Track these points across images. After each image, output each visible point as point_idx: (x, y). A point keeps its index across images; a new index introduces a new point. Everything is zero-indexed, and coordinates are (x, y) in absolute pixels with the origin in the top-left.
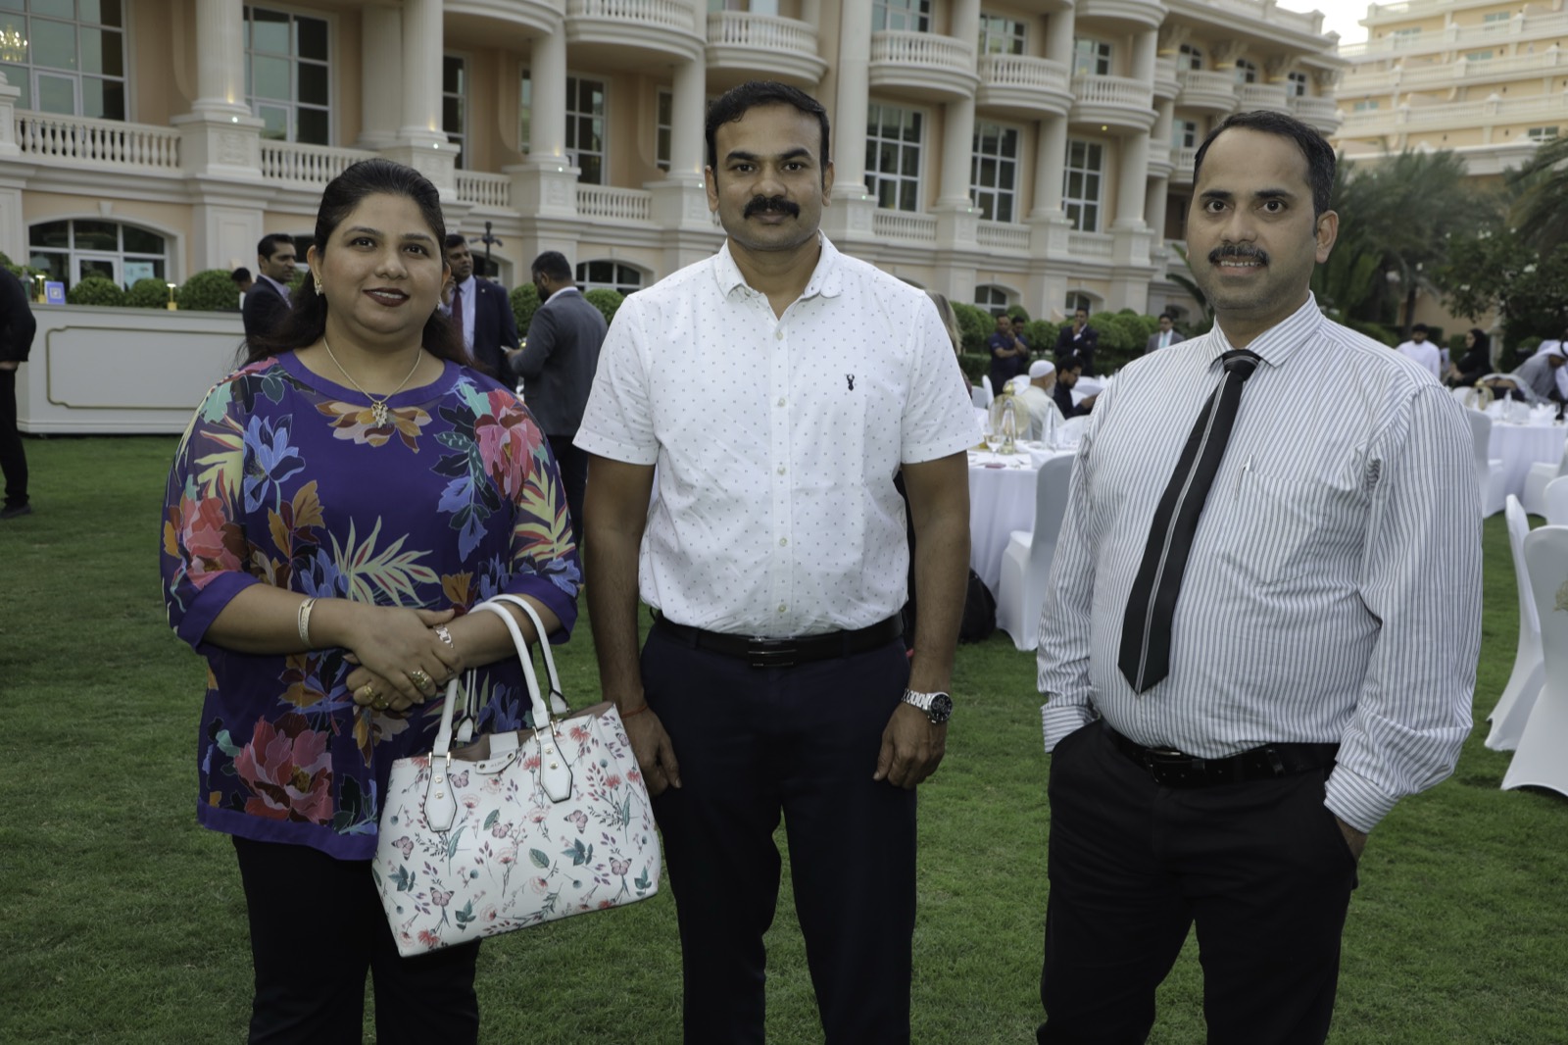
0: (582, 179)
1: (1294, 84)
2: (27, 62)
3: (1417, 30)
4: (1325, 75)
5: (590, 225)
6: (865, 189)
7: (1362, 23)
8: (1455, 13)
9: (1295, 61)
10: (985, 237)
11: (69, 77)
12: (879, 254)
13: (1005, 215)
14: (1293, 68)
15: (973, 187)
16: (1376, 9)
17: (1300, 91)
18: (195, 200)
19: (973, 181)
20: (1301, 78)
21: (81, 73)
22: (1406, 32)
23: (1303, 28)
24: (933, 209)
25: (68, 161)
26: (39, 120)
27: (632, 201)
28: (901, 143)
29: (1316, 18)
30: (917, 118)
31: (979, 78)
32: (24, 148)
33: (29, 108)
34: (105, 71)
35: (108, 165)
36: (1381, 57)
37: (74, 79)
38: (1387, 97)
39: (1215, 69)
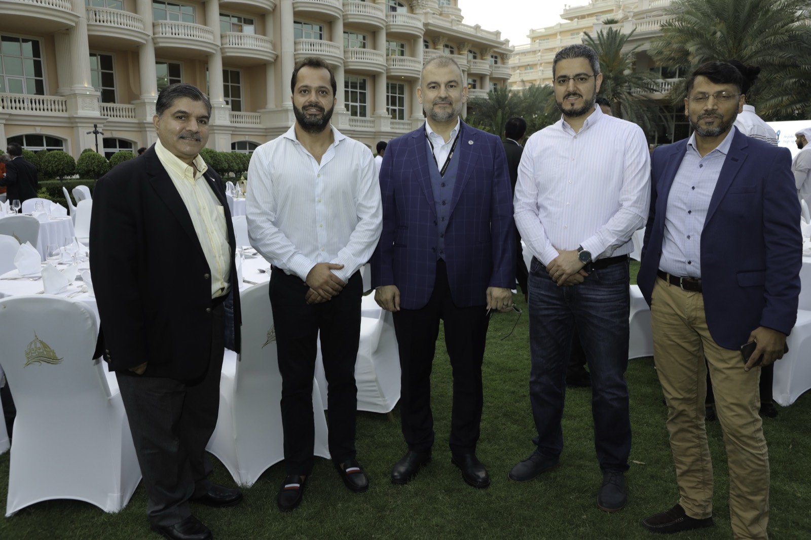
0: (233, 109)
1: (493, 60)
2: (3, 73)
3: (548, 39)
4: (505, 56)
5: (236, 127)
6: (345, 109)
7: (528, 36)
8: (561, 32)
9: (492, 50)
10: (393, 126)
11: (20, 79)
12: (352, 134)
13: (401, 118)
14: (491, 54)
15: (388, 107)
16: (533, 31)
17: (496, 62)
18: (74, 125)
19: (388, 104)
20: (496, 57)
21: (25, 77)
22: (544, 40)
23: (493, 38)
24: (373, 116)
25: (22, 112)
26: (9, 97)
27: (252, 117)
28: (358, 91)
29: (498, 34)
30: (364, 81)
31: (387, 65)
32: (3, 108)
33: (5, 92)
34: (36, 76)
35: (38, 113)
36: (534, 49)
37: (22, 79)
38: (536, 65)
39: (460, 54)
